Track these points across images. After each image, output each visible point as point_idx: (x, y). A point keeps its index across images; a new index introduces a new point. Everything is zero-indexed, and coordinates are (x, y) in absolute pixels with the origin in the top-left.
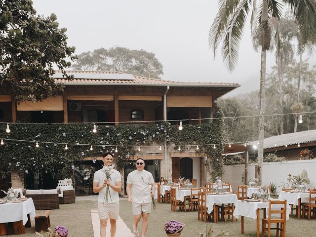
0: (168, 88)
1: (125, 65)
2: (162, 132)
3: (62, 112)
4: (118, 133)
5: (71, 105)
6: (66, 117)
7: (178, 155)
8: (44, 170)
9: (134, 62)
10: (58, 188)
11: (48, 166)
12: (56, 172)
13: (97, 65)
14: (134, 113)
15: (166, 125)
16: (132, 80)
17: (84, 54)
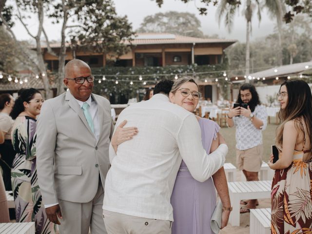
0: (194, 44)
1: (175, 22)
2: (191, 70)
3: (131, 60)
4: (164, 71)
5: (137, 56)
6: (134, 63)
7: (201, 84)
8: (121, 93)
9: (182, 20)
10: (128, 104)
11: (123, 91)
12: (128, 95)
13: (157, 23)
14: (176, 58)
15: (193, 66)
16: (174, 39)
17: (148, 16)
